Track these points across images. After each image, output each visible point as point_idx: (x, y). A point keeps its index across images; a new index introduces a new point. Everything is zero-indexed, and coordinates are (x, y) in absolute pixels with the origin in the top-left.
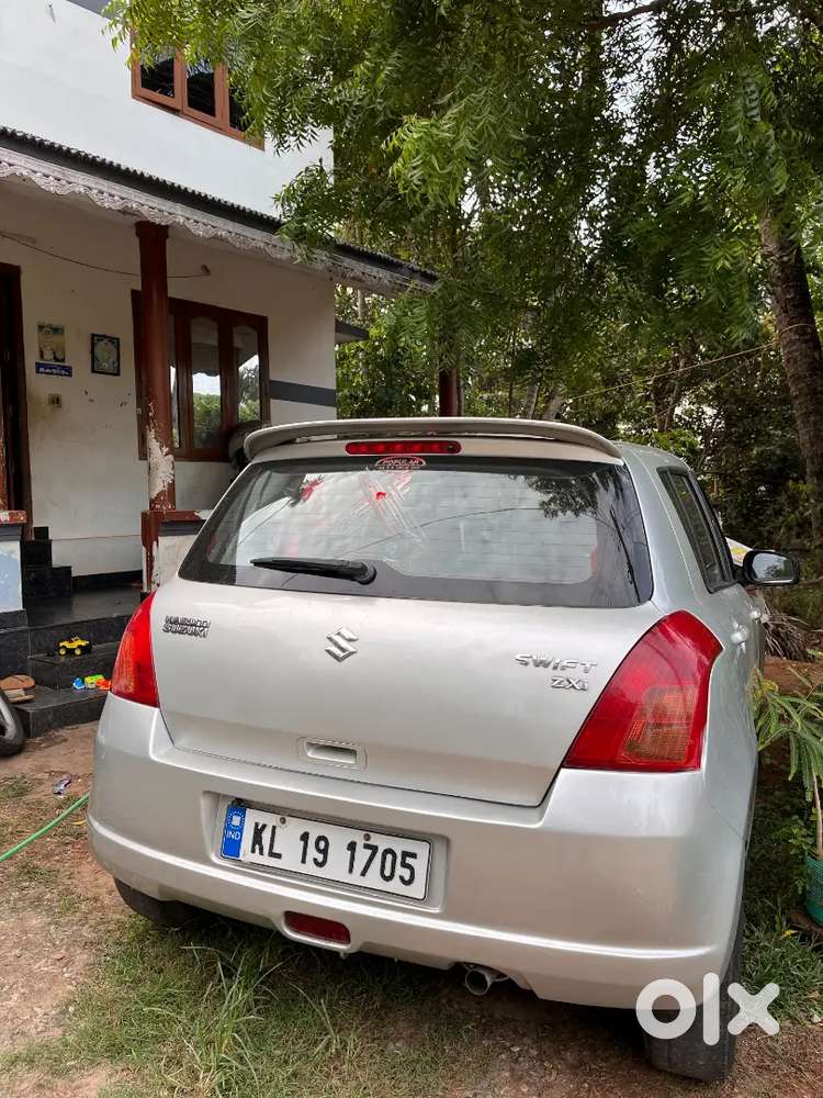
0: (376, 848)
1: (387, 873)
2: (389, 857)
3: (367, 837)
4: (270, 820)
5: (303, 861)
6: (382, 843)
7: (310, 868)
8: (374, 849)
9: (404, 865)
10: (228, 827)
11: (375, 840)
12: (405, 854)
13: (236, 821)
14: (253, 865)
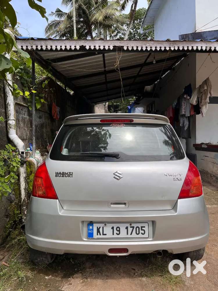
0: (134, 227)
1: (138, 233)
2: (138, 229)
3: (131, 225)
4: (101, 225)
5: (113, 234)
6: (135, 225)
7: (115, 236)
8: (133, 227)
9: (142, 230)
10: (89, 230)
11: (133, 225)
12: (142, 227)
13: (91, 227)
14: (98, 239)
